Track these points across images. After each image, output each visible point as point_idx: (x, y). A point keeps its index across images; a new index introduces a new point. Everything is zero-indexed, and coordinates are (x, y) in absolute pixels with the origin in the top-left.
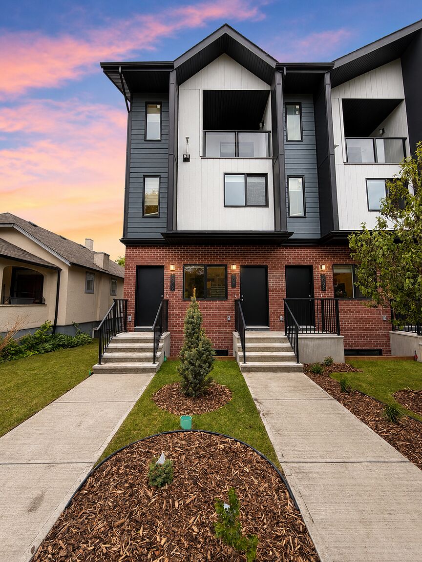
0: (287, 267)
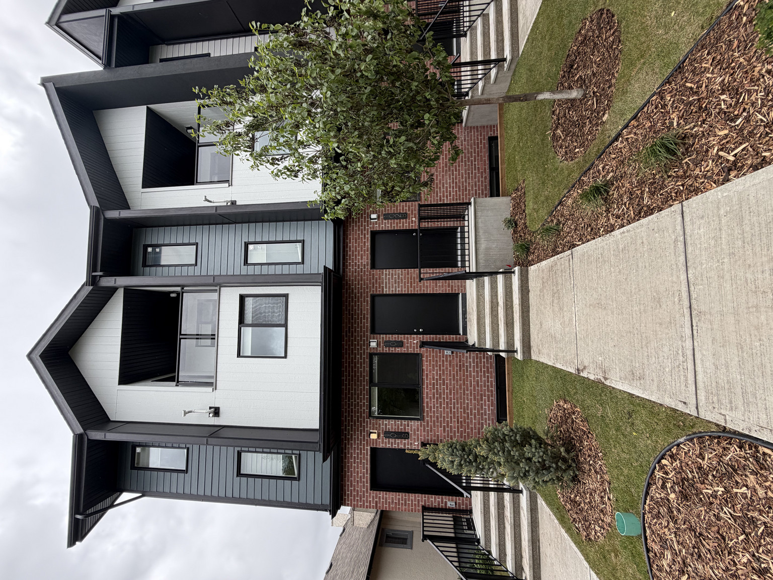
0: (373, 266)
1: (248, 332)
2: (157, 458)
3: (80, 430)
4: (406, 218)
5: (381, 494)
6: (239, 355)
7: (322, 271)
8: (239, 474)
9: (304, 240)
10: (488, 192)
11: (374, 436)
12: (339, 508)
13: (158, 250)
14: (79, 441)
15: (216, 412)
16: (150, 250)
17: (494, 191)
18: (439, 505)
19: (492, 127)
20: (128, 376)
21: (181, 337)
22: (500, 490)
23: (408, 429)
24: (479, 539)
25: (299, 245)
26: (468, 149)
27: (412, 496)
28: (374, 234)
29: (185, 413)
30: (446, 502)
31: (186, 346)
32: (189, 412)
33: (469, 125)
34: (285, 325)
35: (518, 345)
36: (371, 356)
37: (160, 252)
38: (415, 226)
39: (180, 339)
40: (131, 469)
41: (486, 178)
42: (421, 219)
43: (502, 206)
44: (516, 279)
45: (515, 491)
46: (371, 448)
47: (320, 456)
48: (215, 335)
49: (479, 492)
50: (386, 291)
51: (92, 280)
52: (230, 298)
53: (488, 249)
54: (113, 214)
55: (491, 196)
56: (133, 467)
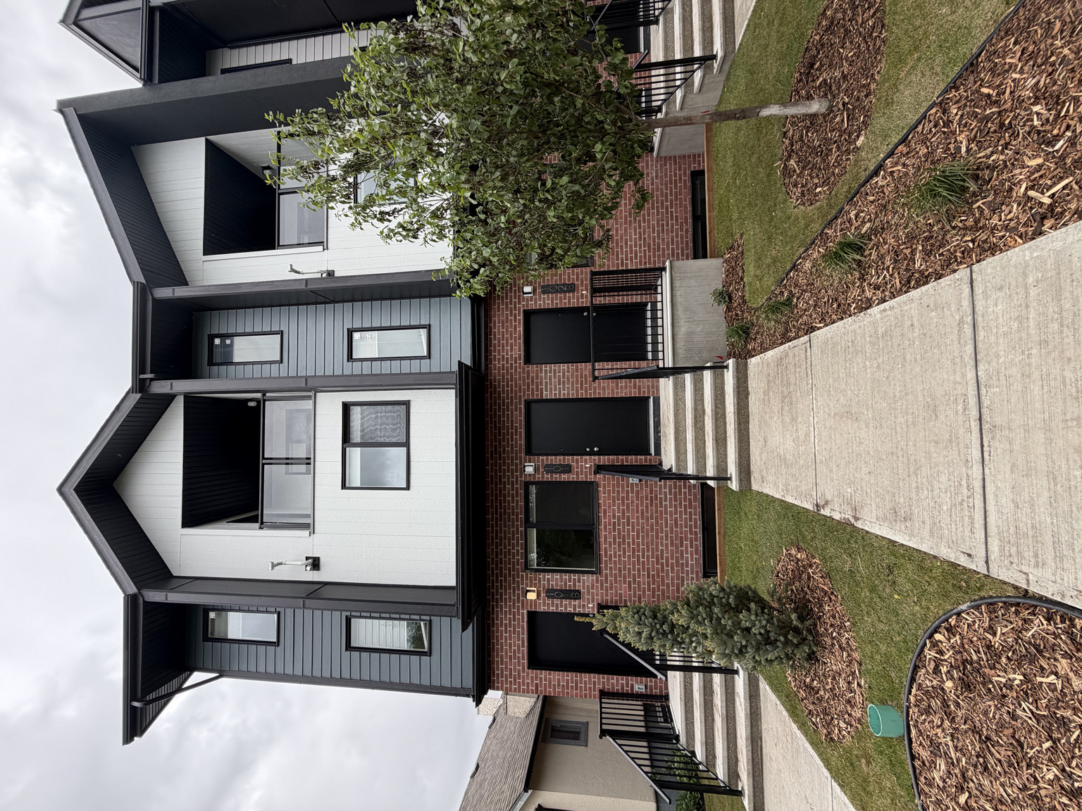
0: (528, 360)
1: (355, 454)
2: (238, 625)
3: (133, 589)
4: (573, 291)
5: (543, 674)
6: (344, 486)
7: (455, 368)
8: (349, 647)
9: (430, 325)
10: (690, 251)
11: (532, 596)
12: (485, 693)
13: (228, 342)
14: (132, 603)
15: (315, 564)
16: (217, 341)
17: (700, 250)
18: (623, 688)
19: (696, 157)
20: (195, 515)
21: (264, 461)
22: (707, 670)
23: (579, 586)
24: (678, 736)
25: (423, 332)
26: (662, 189)
27: (586, 677)
28: (528, 314)
29: (274, 566)
30: (632, 685)
31: (271, 474)
32: (279, 564)
33: (663, 154)
34: (407, 444)
35: (732, 469)
36: (527, 485)
37: (232, 345)
38: (585, 302)
39: (263, 464)
40: (203, 641)
41: (687, 231)
42: (595, 291)
43: (710, 271)
44: (729, 377)
45: (729, 672)
46: (529, 612)
47: (458, 623)
48: (310, 459)
49: (678, 673)
50: (547, 395)
51: (140, 385)
52: (329, 407)
53: (690, 334)
54: (164, 293)
55: (696, 257)
56: (206, 639)
